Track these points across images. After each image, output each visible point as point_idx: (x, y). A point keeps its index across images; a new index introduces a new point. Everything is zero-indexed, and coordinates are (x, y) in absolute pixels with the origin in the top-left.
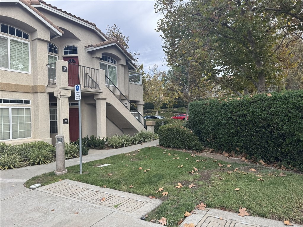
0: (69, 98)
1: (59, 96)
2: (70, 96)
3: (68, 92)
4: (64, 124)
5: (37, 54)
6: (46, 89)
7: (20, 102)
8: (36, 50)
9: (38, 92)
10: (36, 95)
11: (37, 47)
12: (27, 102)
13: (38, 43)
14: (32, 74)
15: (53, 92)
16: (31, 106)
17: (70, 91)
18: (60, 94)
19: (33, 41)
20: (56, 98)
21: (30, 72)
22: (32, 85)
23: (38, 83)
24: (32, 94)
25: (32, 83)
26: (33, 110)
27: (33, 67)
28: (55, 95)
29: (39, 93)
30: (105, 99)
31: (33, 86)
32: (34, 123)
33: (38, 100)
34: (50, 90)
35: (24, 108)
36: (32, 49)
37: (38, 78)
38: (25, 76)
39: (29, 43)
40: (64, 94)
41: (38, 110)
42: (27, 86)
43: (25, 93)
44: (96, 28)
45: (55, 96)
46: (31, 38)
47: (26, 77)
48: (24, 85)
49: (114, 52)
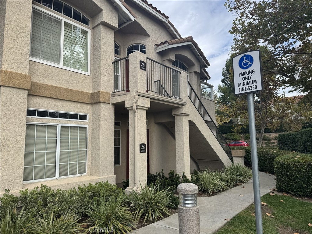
0: (147, 111)
1: (134, 107)
2: (149, 108)
3: (146, 102)
4: (140, 152)
5: (100, 45)
6: (111, 98)
7: (74, 117)
8: (99, 40)
9: (100, 102)
10: (96, 106)
11: (101, 35)
12: (83, 117)
13: (102, 29)
14: (91, 76)
15: (124, 102)
16: (88, 123)
17: (149, 99)
18: (136, 103)
19: (95, 29)
20: (128, 110)
21: (89, 73)
22: (91, 92)
23: (101, 89)
24: (91, 105)
25: (91, 89)
26: (91, 130)
27: (93, 65)
28: (127, 105)
29: (101, 104)
30: (187, 115)
31: (92, 94)
32: (91, 151)
33: (99, 115)
34: (118, 99)
35: (78, 127)
36: (92, 40)
37: (101, 80)
38: (82, 79)
39: (89, 31)
40: (142, 103)
41: (99, 131)
42: (84, 93)
43: (81, 104)
44: (169, 22)
45: (126, 108)
46: (93, 24)
47: (84, 80)
48: (80, 92)
49: (187, 55)
